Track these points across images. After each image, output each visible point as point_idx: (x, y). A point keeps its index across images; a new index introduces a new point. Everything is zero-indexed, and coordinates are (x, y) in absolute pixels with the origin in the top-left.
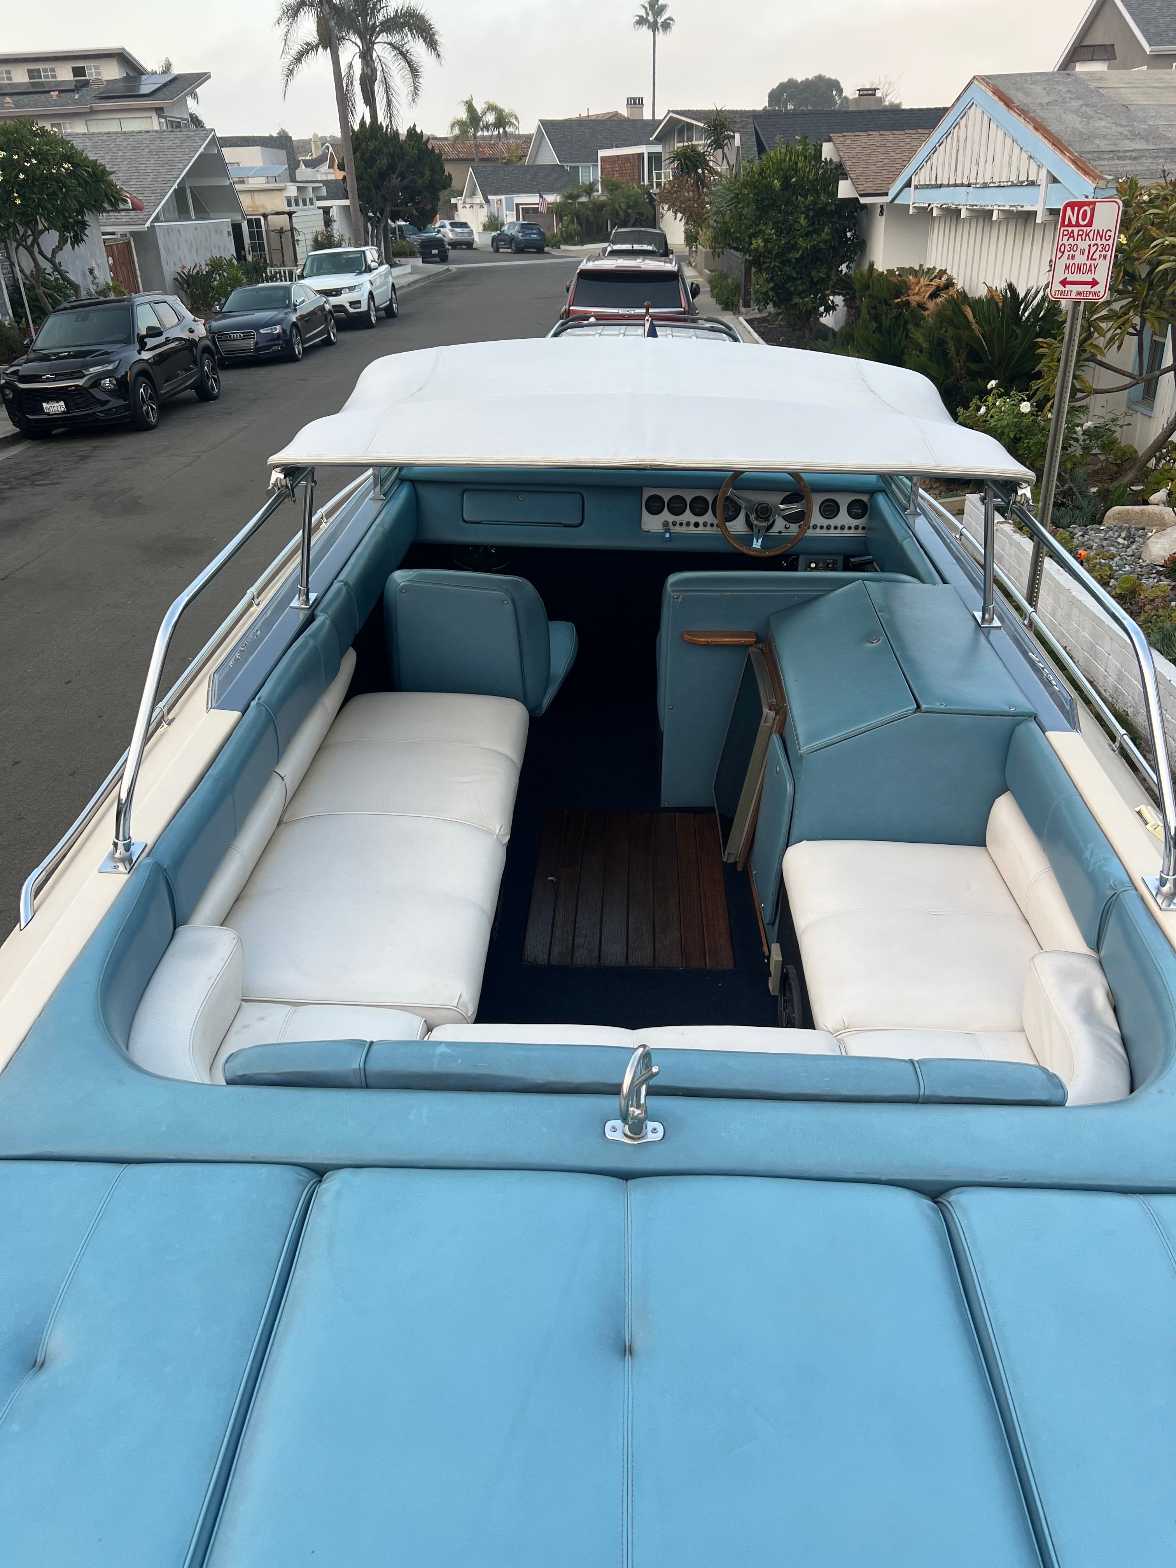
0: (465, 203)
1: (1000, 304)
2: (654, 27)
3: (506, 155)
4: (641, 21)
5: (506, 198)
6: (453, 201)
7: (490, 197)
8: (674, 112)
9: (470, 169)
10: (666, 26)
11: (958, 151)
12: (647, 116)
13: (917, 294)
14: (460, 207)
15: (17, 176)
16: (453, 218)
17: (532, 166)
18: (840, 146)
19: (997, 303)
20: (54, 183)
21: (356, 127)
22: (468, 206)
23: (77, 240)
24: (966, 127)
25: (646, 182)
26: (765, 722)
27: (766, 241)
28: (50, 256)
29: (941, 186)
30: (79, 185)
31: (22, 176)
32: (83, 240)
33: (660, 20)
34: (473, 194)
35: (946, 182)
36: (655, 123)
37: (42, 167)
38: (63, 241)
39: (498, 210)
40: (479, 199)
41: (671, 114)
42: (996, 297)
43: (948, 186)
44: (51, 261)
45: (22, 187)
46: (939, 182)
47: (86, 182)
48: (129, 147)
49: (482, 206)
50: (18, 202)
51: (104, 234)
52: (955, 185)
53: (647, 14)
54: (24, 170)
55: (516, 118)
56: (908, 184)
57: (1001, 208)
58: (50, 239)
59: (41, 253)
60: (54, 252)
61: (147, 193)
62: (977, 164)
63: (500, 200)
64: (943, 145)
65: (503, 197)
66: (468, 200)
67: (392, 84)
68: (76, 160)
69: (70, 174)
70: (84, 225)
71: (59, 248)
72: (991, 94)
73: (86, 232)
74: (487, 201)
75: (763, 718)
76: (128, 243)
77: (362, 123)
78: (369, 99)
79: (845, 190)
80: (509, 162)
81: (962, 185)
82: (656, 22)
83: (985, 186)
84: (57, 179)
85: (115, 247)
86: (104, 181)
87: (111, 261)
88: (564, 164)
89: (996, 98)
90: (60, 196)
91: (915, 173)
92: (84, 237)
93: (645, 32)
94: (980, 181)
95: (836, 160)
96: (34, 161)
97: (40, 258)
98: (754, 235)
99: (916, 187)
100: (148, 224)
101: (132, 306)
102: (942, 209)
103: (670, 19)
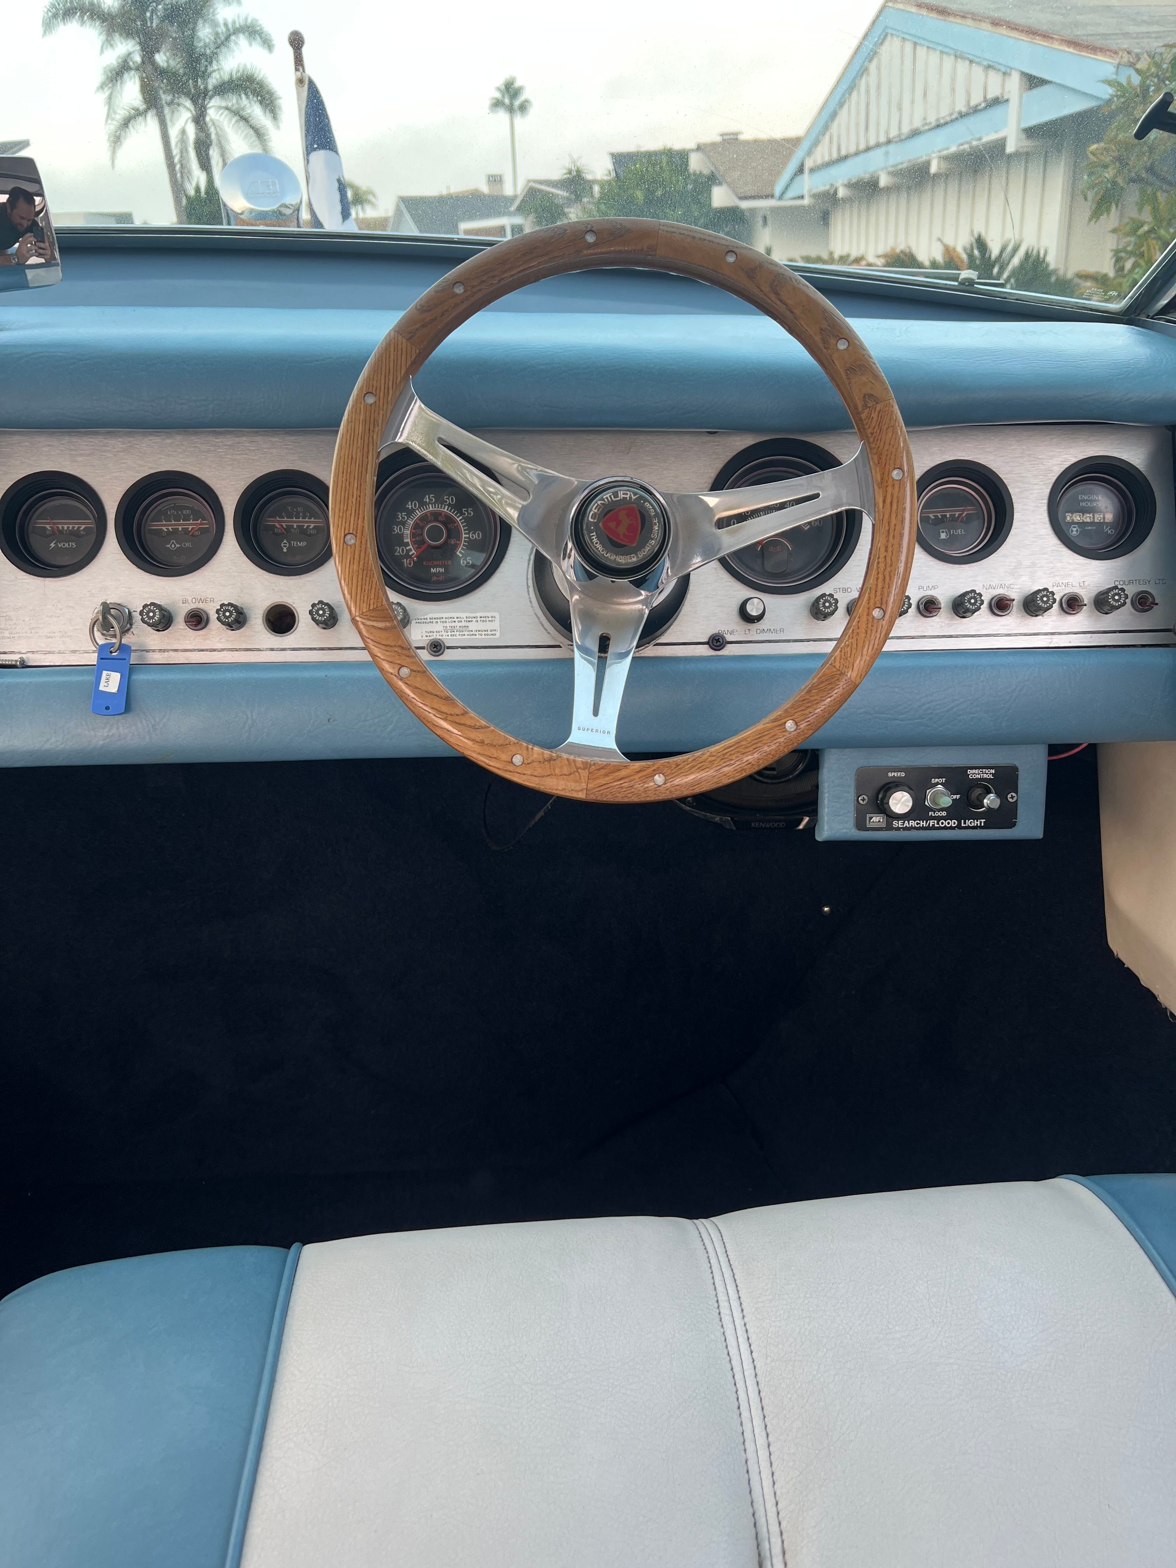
2: (511, 109)
4: (497, 104)
8: (535, 181)
10: (523, 108)
11: (868, 105)
12: (508, 190)
18: (711, 154)
21: (192, 192)
24: (879, 68)
29: (846, 157)
33: (517, 103)
35: (852, 149)
36: (516, 197)
41: (532, 184)
42: (957, 260)
43: (857, 154)
46: (843, 154)
52: (868, 149)
53: (503, 96)
55: (374, 196)
56: (800, 170)
57: (945, 153)
62: (900, 109)
64: (846, 106)
67: (227, 147)
72: (914, 10)
77: (198, 190)
78: (205, 165)
79: (720, 197)
81: (878, 145)
82: (512, 105)
83: (915, 133)
89: (924, 12)
91: (809, 153)
93: (502, 116)
94: (906, 130)
95: (706, 172)
99: (812, 170)
102: (850, 185)
103: (527, 101)
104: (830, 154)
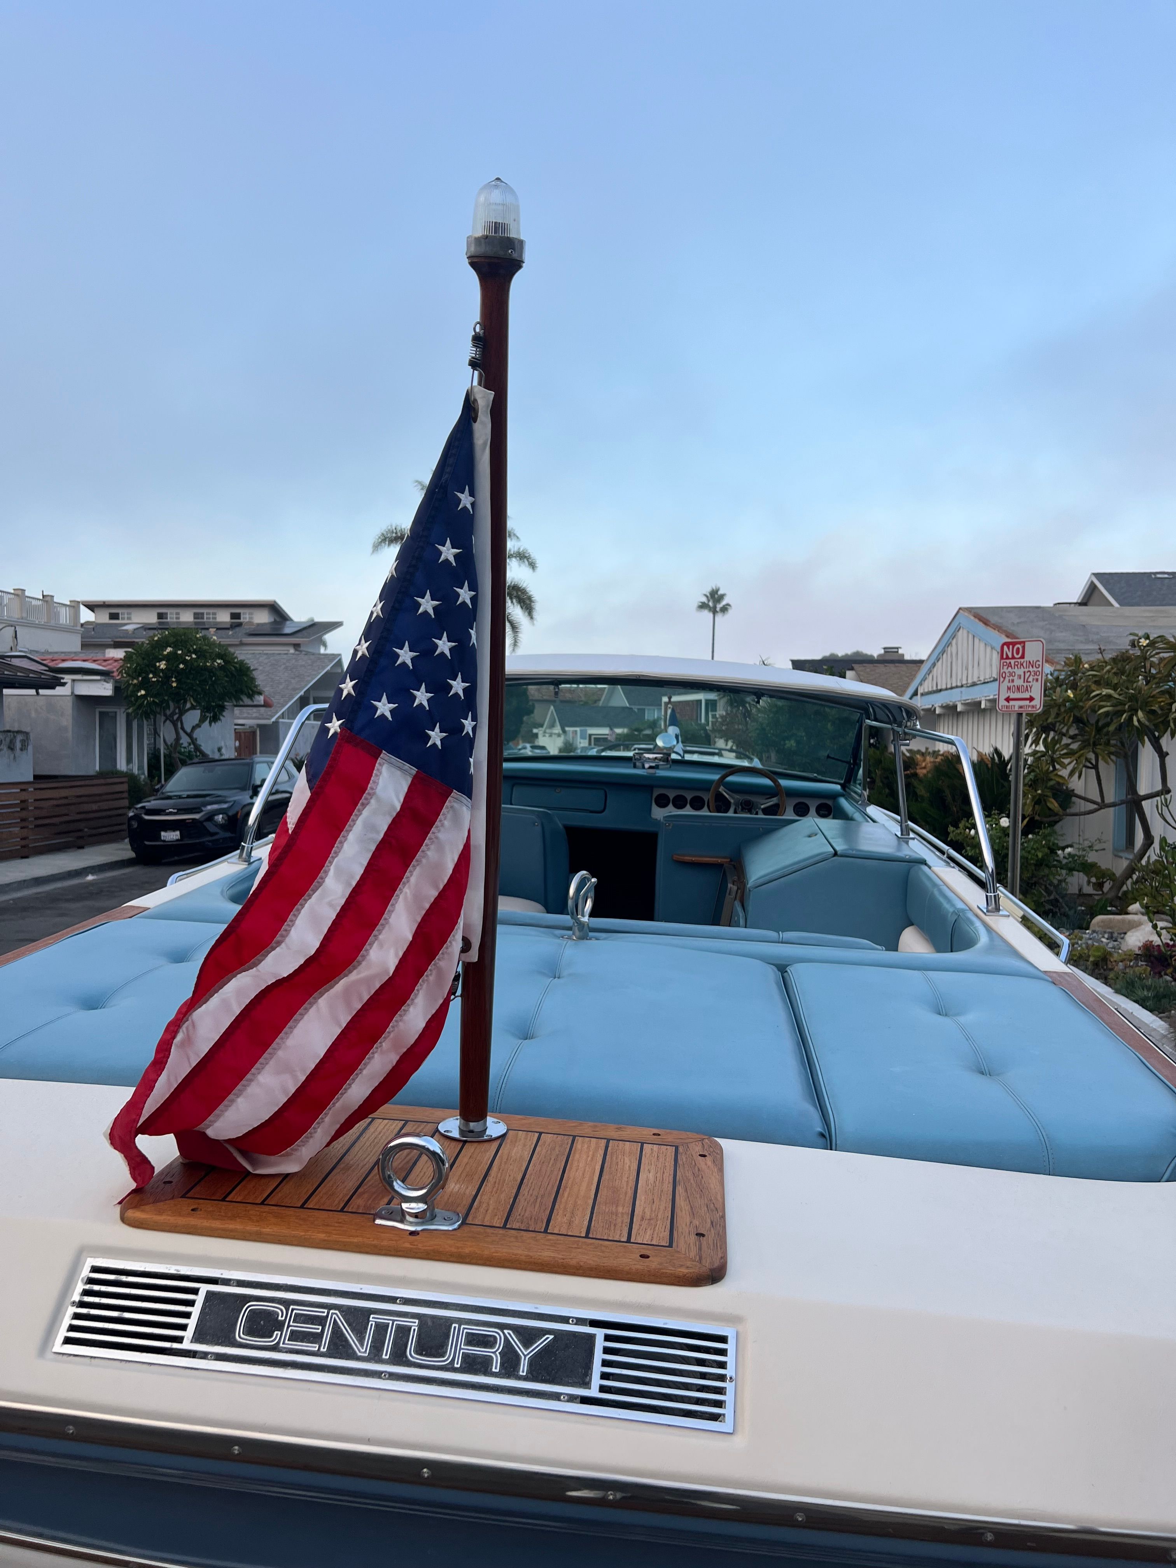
0: (545, 732)
1: (990, 766)
2: (714, 612)
3: (583, 699)
4: (703, 606)
5: (581, 730)
6: (535, 731)
7: (567, 729)
9: (552, 707)
10: (724, 609)
11: (951, 663)
13: (925, 768)
14: (540, 736)
15: (178, 666)
16: (534, 743)
17: (605, 707)
18: (862, 673)
19: (987, 765)
20: (207, 673)
22: (547, 735)
23: (215, 719)
24: (957, 644)
25: (703, 721)
26: (729, 894)
27: (798, 743)
28: (189, 730)
29: (941, 690)
30: (227, 676)
31: (181, 666)
32: (219, 719)
33: (719, 606)
34: (552, 726)
35: (944, 687)
37: (200, 660)
38: (202, 720)
39: (573, 738)
40: (557, 729)
42: (986, 760)
43: (946, 689)
44: (190, 735)
45: (179, 674)
46: (939, 688)
47: (232, 673)
48: (269, 664)
49: (559, 735)
50: (174, 685)
51: (236, 725)
52: (952, 688)
53: (709, 601)
54: (185, 662)
56: (915, 693)
57: (988, 698)
58: (192, 717)
59: (183, 728)
60: (194, 728)
61: (277, 697)
62: (967, 669)
63: (576, 731)
64: (941, 660)
65: (578, 729)
66: (548, 731)
68: (227, 658)
69: (221, 667)
70: (222, 708)
71: (198, 726)
72: (972, 618)
73: (224, 714)
74: (564, 732)
75: (728, 891)
76: (254, 733)
80: (586, 703)
81: (957, 687)
82: (715, 607)
83: (974, 684)
84: (211, 671)
85: (243, 735)
86: (247, 675)
87: (237, 744)
88: (633, 707)
89: (977, 620)
90: (210, 683)
91: (921, 684)
92: (221, 718)
93: (707, 615)
94: (970, 681)
96: (194, 656)
97: (181, 732)
98: (788, 738)
99: (922, 695)
100: (273, 719)
101: (253, 763)
102: (942, 707)
103: (728, 605)
104: (932, 687)
